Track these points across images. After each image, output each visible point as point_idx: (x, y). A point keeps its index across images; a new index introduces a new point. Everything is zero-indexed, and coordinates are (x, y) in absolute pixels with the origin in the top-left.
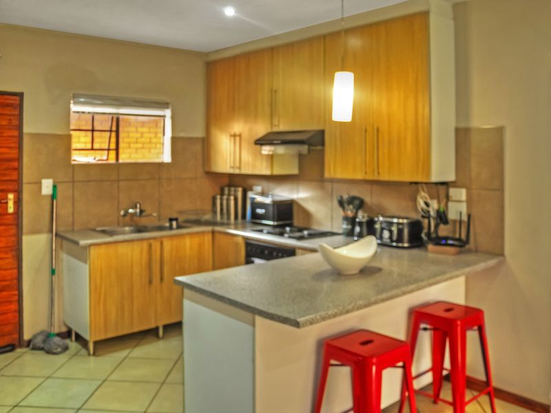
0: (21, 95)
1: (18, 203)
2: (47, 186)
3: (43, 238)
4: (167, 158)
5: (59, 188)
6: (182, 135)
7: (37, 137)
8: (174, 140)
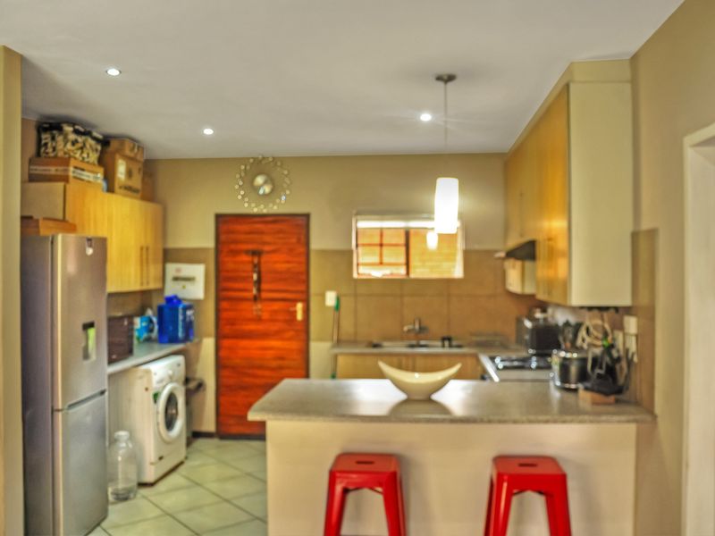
0: (307, 216)
1: (307, 311)
2: (331, 298)
3: (326, 345)
4: (458, 272)
5: (344, 301)
6: (477, 247)
7: (323, 253)
8: (467, 254)
